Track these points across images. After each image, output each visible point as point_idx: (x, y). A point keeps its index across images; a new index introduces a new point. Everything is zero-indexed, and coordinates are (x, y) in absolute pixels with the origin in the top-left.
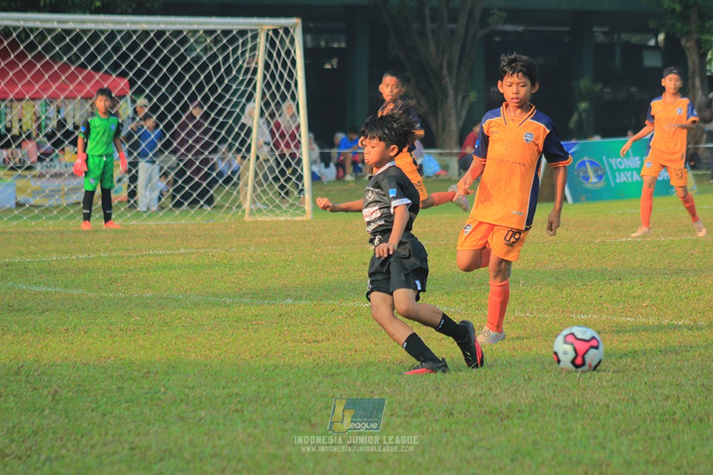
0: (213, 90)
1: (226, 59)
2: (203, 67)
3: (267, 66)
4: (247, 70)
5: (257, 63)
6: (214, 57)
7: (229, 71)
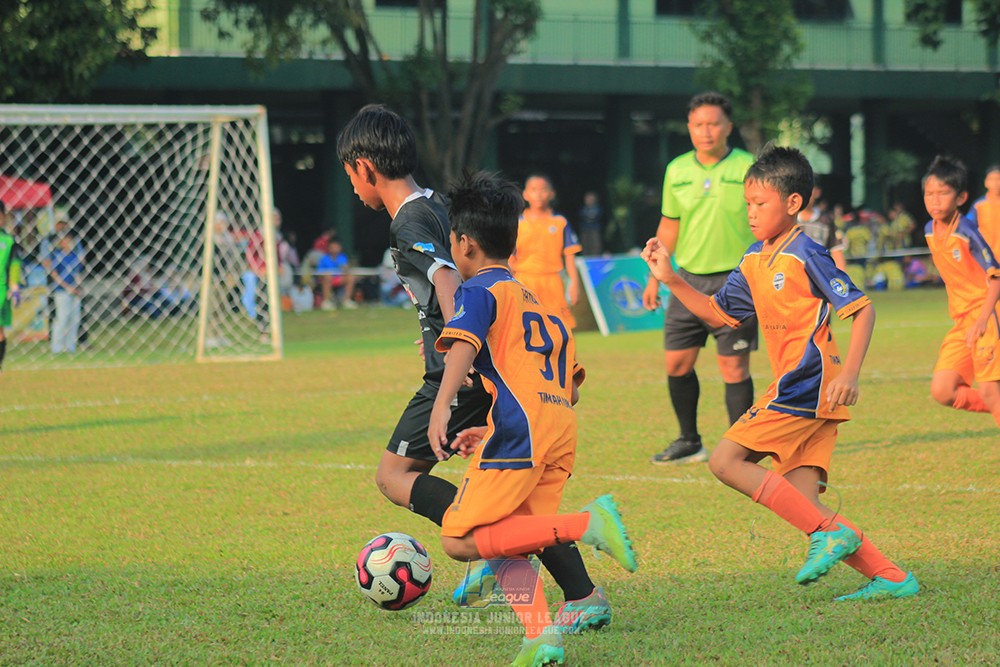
0: (156, 198)
1: (172, 159)
2: (143, 170)
3: (223, 168)
4: (199, 173)
5: (210, 165)
6: (155, 158)
7: (175, 174)
